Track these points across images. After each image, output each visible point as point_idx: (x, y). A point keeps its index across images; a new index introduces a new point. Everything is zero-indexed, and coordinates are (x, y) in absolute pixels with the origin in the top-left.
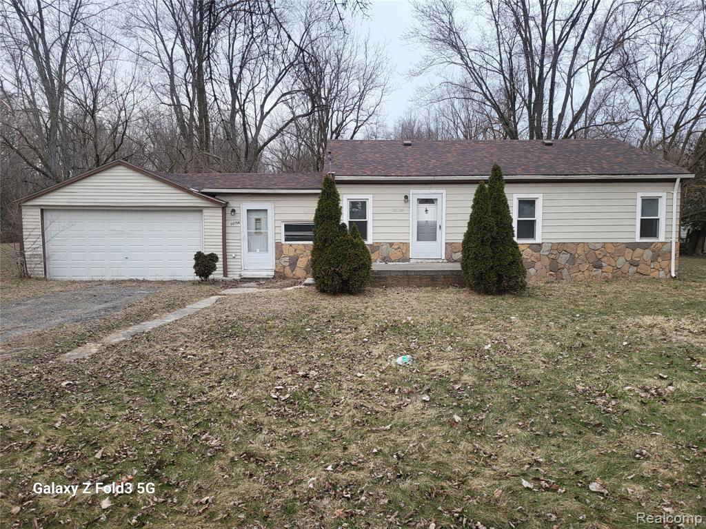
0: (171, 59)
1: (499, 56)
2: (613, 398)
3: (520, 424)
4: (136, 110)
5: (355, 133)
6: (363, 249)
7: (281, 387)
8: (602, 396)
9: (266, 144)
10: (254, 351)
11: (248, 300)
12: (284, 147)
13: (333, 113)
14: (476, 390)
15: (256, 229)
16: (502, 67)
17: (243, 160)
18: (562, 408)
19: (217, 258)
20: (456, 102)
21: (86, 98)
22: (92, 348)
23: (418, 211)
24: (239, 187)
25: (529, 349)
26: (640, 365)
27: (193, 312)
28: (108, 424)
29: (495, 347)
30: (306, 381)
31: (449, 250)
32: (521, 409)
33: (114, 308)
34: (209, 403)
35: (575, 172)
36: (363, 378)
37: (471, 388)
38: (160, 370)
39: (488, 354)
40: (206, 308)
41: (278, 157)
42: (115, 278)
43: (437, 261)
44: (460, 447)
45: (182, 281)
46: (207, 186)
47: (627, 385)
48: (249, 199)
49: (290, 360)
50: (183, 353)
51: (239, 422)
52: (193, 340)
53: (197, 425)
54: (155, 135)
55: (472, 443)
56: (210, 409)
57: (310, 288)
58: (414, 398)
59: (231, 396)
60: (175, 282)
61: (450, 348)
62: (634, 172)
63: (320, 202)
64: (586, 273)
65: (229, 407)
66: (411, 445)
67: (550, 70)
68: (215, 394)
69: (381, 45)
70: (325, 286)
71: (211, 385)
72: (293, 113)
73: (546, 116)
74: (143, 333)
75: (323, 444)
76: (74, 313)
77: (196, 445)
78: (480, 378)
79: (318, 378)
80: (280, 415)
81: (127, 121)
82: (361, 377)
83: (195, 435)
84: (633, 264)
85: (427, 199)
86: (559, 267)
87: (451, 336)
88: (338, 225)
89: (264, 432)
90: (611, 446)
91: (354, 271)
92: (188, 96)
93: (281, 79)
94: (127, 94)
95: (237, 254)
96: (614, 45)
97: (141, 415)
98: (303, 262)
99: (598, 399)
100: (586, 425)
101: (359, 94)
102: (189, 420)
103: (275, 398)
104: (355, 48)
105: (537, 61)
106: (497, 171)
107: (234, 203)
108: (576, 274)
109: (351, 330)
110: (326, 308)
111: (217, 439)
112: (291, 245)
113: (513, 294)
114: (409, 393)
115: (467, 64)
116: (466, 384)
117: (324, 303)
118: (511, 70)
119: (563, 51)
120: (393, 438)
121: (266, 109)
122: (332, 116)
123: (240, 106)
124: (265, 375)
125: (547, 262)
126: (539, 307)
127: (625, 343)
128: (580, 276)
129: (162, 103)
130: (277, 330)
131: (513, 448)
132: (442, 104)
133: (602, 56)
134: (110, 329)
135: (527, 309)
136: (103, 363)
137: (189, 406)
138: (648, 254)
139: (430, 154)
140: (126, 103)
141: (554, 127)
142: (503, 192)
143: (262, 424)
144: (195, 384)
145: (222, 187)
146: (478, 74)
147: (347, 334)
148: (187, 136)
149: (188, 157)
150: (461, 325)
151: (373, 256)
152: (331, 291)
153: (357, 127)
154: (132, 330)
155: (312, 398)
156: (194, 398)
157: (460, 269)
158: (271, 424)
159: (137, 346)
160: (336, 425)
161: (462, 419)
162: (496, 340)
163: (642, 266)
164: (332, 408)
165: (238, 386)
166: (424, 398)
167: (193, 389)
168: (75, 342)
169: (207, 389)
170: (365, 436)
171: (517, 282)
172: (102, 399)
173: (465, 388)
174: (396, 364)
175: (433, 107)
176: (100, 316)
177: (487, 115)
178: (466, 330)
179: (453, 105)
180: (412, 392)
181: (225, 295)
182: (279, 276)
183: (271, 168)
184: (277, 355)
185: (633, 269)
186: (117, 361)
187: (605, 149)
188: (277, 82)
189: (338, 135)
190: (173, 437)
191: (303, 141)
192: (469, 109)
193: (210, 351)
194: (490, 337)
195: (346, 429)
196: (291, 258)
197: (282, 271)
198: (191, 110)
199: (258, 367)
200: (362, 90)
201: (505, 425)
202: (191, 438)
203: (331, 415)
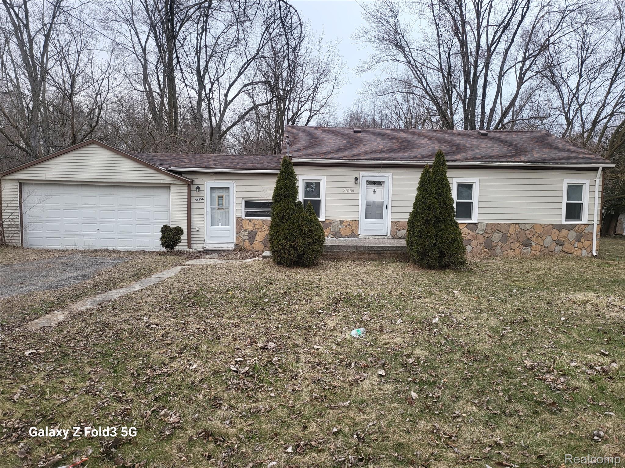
0: (144, 50)
1: (438, 56)
2: (562, 375)
3: (476, 401)
4: (111, 95)
5: (308, 121)
6: (317, 225)
7: (240, 359)
8: (550, 372)
9: (228, 129)
10: (214, 321)
11: (210, 270)
12: (245, 133)
13: (290, 103)
14: (429, 365)
15: (219, 205)
16: (441, 65)
17: (207, 143)
18: (514, 385)
19: (182, 231)
20: (399, 96)
21: (64, 82)
22: (60, 316)
23: (367, 191)
24: (204, 166)
25: (474, 323)
26: (581, 341)
27: (158, 281)
28: (67, 397)
29: (442, 321)
30: (265, 353)
31: (394, 227)
32: (475, 386)
33: (84, 276)
34: (170, 375)
35: (509, 160)
36: (320, 350)
37: (424, 363)
38: (123, 340)
39: (437, 327)
40: (171, 278)
41: (239, 141)
42: (87, 248)
43: (384, 237)
44: (419, 426)
45: (149, 252)
46: (175, 165)
47: (572, 361)
48: (212, 177)
49: (249, 330)
50: (146, 323)
51: (198, 396)
52: (157, 310)
53: (157, 400)
54: (129, 119)
55: (431, 422)
56: (170, 381)
57: (267, 260)
58: (370, 372)
59: (191, 368)
60: (142, 252)
61: (400, 321)
62: (561, 161)
63: (278, 182)
64: (517, 251)
65: (189, 380)
66: (370, 424)
67: (483, 70)
68: (175, 365)
69: (334, 44)
70: (281, 259)
71: (172, 356)
72: (254, 102)
73: (479, 110)
74: (109, 301)
75: (282, 421)
76: (45, 280)
77: (154, 421)
78: (431, 352)
79: (276, 350)
80: (240, 389)
81: (102, 105)
82: (318, 349)
83: (154, 410)
84: (559, 243)
85: (374, 181)
86: (493, 245)
87: (400, 309)
88: (294, 203)
89: (223, 408)
90: (568, 426)
91: (309, 245)
92: (159, 84)
93: (243, 71)
94: (103, 80)
95: (200, 228)
96: (540, 49)
97: (101, 388)
98: (261, 236)
99: (547, 376)
100: (540, 403)
101: (313, 87)
102: (149, 393)
103: (234, 371)
104: (310, 45)
105: (472, 61)
106: (440, 157)
107: (198, 181)
108: (508, 251)
109: (307, 301)
110: (282, 280)
111: (175, 415)
112: (250, 221)
113: (453, 269)
114: (365, 367)
115: (409, 62)
116: (419, 358)
117: (281, 275)
118: (449, 68)
119: (495, 53)
120: (352, 416)
121: (229, 98)
122: (288, 106)
123: (206, 95)
124: (224, 346)
125: (482, 240)
126: (479, 282)
127: (563, 319)
128: (511, 253)
129: (135, 89)
130: (237, 300)
131: (472, 428)
132: (387, 98)
133: (529, 58)
134: (78, 297)
135: (468, 284)
136: (68, 332)
137: (149, 378)
138: (572, 235)
139: (378, 140)
140: (101, 88)
141: (486, 120)
142: (446, 176)
143: (221, 399)
144: (156, 355)
145: (188, 166)
146: (420, 71)
147: (303, 305)
148: (158, 120)
149: (158, 139)
150: (408, 298)
151: (326, 232)
152: (287, 263)
153: (311, 117)
154: (98, 298)
155: (271, 371)
156: (155, 370)
157: (406, 245)
158: (230, 399)
159: (103, 315)
160: (295, 400)
161: (419, 396)
162: (443, 313)
163: (567, 245)
164: (291, 382)
165: (199, 357)
166: (380, 373)
167: (154, 360)
168: (43, 310)
169: (168, 361)
170: (324, 412)
171: (458, 259)
172: (64, 370)
173: (419, 362)
174: (351, 336)
175: (378, 100)
176: (70, 284)
177: (427, 109)
178: (413, 303)
179: (395, 99)
180: (368, 366)
181: (189, 265)
182: (239, 249)
183: (232, 151)
184: (237, 326)
185: (559, 248)
186: (82, 330)
187: (534, 140)
188: (240, 74)
189: (293, 123)
190: (131, 412)
191: (262, 127)
192: (411, 102)
193: (172, 320)
194: (436, 310)
195: (305, 405)
196: (250, 232)
197: (242, 244)
198: (162, 96)
199: (218, 338)
200: (315, 83)
201: (461, 402)
202: (150, 413)
203: (290, 389)
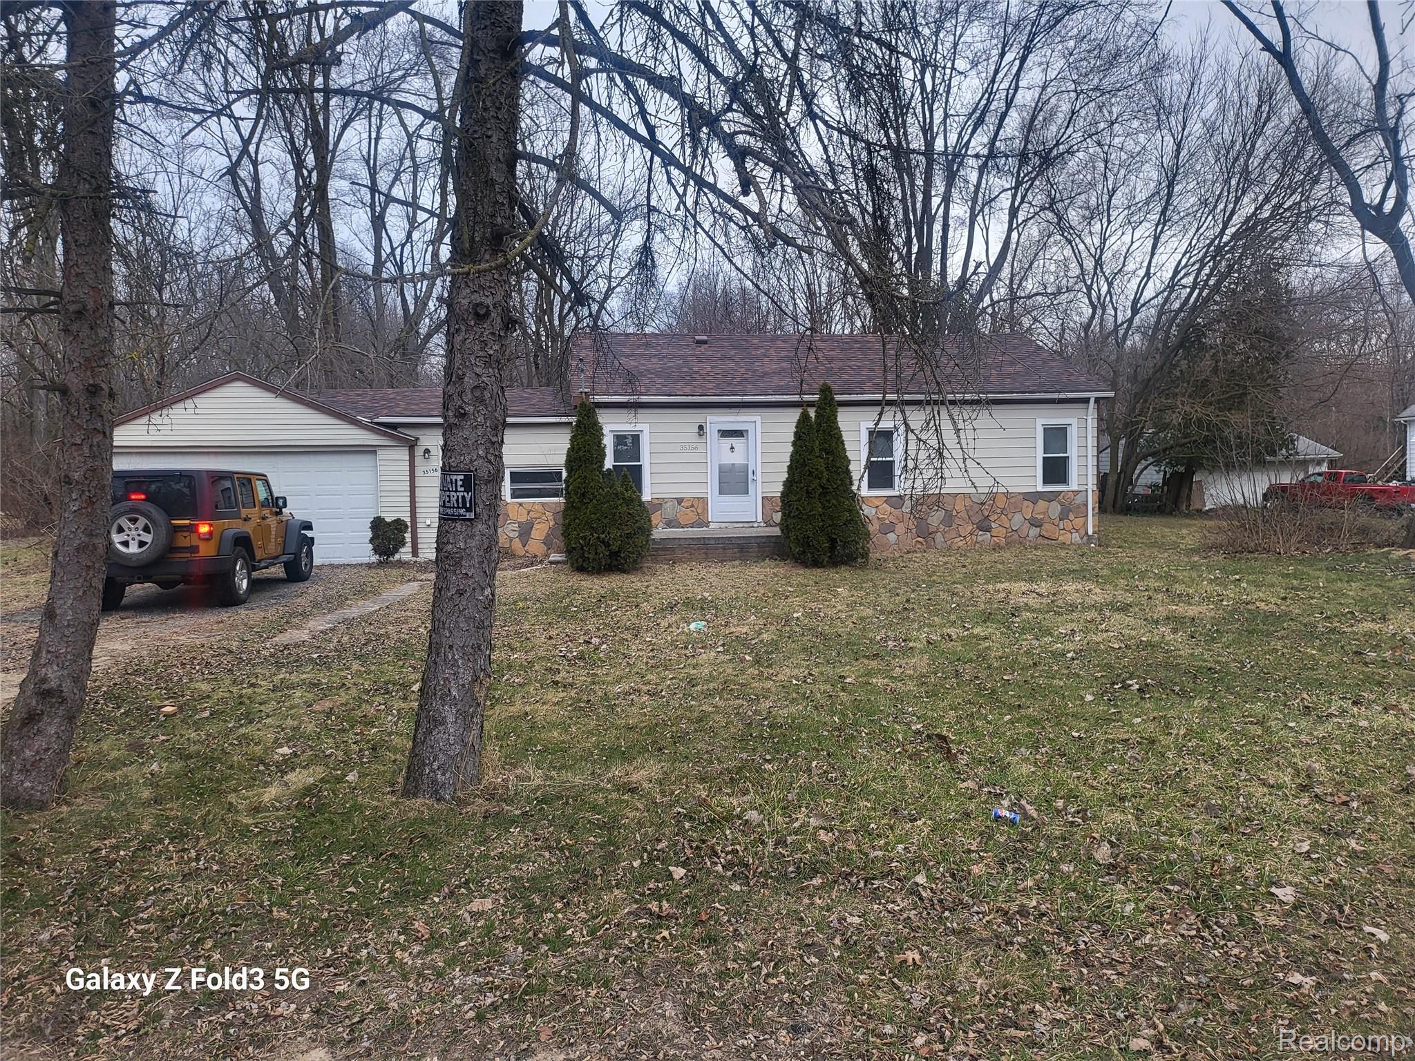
6: (640, 506)
7: (565, 649)
19: (404, 527)
22: (299, 634)
23: (719, 448)
27: (398, 598)
29: (806, 615)
30: (590, 645)
31: (766, 507)
36: (653, 642)
37: (767, 642)
43: (753, 524)
45: (347, 565)
46: (384, 413)
57: (559, 567)
58: (707, 650)
59: (512, 658)
60: (336, 566)
61: (753, 617)
62: (1031, 388)
64: (969, 539)
67: (940, 205)
70: (584, 561)
82: (650, 641)
84: (1035, 523)
85: (732, 431)
86: (930, 530)
88: (600, 472)
91: (628, 537)
95: (433, 520)
98: (542, 530)
103: (561, 656)
106: (826, 392)
107: (428, 439)
108: (954, 541)
112: (521, 505)
113: (850, 565)
116: (763, 639)
120: (686, 672)
125: (912, 523)
128: (959, 542)
135: (862, 581)
138: (1055, 509)
139: (737, 358)
145: (408, 413)
150: (771, 599)
151: (654, 519)
155: (602, 654)
157: (779, 534)
159: (364, 628)
163: (1046, 526)
164: (624, 660)
166: (718, 650)
168: (274, 628)
171: (857, 548)
173: (762, 642)
174: (689, 630)
178: (776, 603)
180: (705, 647)
181: (428, 580)
182: (504, 553)
184: (545, 630)
185: (1034, 532)
187: (1000, 351)
194: (803, 607)
196: (521, 524)
197: (508, 545)
203: (625, 663)
